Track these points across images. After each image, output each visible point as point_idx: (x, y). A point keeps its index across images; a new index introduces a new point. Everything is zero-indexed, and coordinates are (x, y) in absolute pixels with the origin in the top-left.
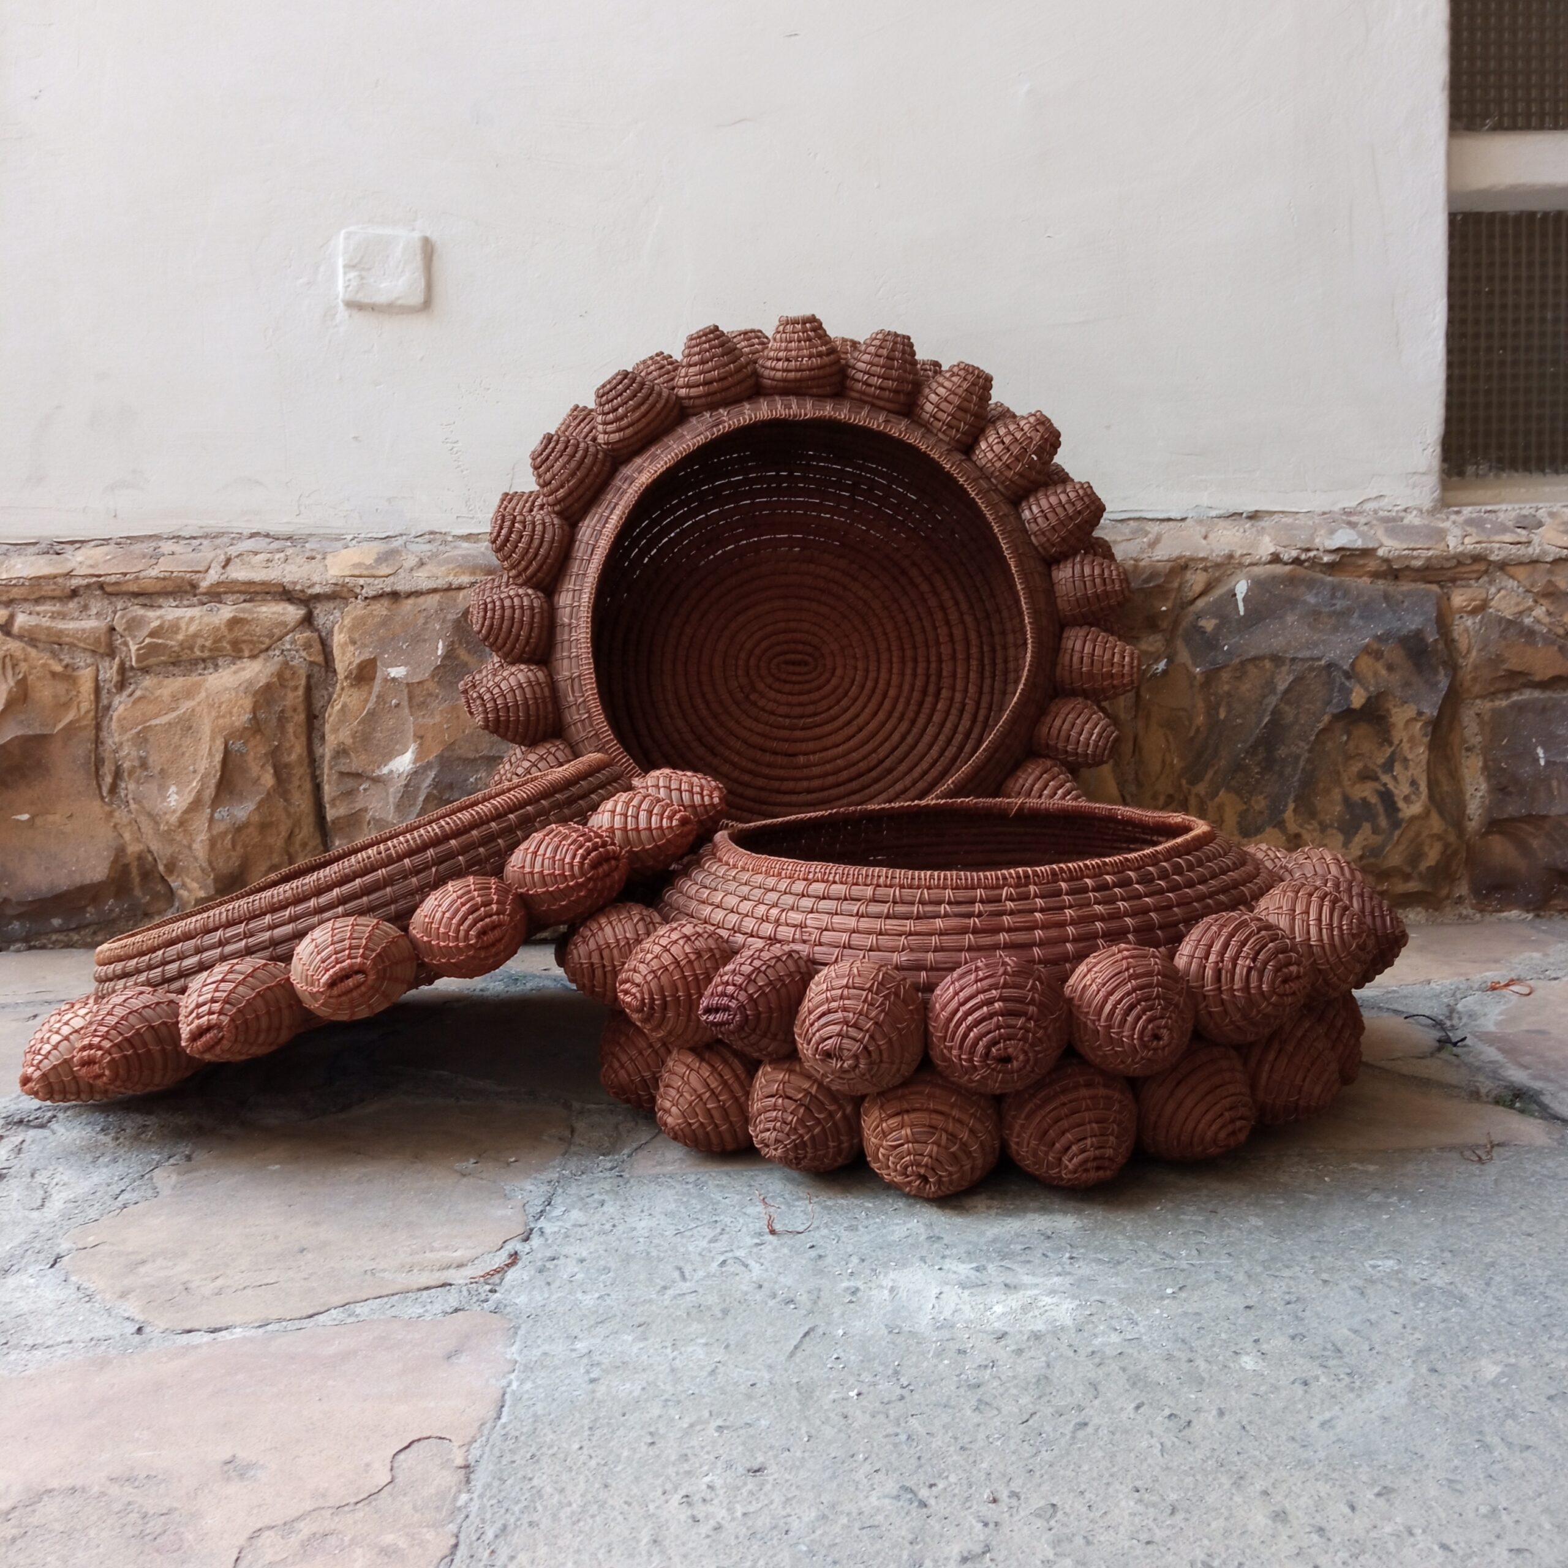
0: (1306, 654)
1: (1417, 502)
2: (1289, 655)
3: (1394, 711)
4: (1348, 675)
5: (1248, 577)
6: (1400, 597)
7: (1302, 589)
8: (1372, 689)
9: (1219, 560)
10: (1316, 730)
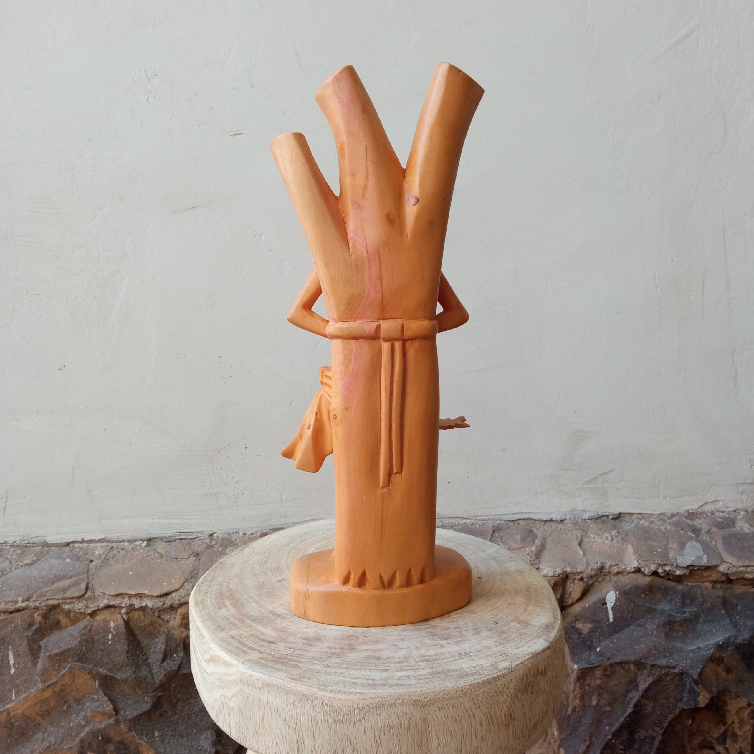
0: (663, 662)
1: (744, 505)
2: (651, 661)
3: (728, 702)
4: (696, 683)
5: (616, 588)
6: (735, 601)
7: (659, 596)
8: (714, 690)
9: (593, 572)
10: (669, 719)
